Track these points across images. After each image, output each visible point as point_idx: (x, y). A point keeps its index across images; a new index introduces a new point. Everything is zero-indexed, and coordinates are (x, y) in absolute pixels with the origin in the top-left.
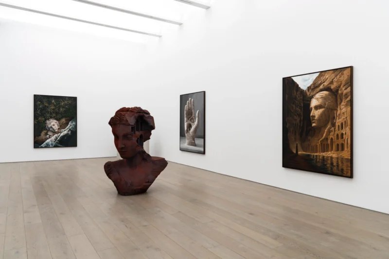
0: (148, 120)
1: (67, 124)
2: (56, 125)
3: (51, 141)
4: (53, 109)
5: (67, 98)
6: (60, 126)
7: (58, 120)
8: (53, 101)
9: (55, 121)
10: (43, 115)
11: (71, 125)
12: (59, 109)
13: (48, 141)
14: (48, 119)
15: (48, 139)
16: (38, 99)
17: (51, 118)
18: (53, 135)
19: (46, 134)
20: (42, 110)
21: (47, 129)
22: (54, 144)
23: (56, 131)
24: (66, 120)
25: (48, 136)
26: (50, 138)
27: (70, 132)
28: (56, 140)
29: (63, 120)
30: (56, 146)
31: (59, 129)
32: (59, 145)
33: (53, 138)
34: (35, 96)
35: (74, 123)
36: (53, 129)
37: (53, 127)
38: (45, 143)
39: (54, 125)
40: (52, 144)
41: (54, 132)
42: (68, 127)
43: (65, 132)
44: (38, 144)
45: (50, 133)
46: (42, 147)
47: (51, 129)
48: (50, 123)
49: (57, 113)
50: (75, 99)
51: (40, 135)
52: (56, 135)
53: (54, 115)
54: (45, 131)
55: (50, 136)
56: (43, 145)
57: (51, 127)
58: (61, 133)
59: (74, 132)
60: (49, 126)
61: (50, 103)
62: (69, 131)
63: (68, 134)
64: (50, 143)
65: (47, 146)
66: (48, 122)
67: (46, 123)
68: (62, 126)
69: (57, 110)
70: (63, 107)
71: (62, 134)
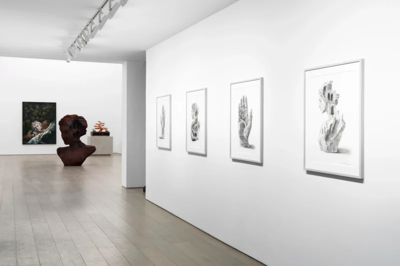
0: (82, 123)
1: (48, 125)
2: (39, 126)
3: (36, 139)
4: (37, 113)
5: (48, 104)
7: (41, 121)
8: (37, 107)
9: (39, 123)
10: (29, 118)
11: (51, 126)
12: (42, 113)
13: (33, 139)
14: (33, 121)
15: (33, 137)
16: (26, 105)
17: (36, 120)
18: (37, 134)
19: (32, 133)
20: (28, 114)
21: (32, 129)
22: (38, 141)
24: (47, 122)
25: (33, 135)
26: (35, 136)
27: (50, 132)
28: (39, 138)
29: (45, 122)
30: (39, 143)
31: (41, 129)
32: (42, 142)
33: (37, 136)
34: (23, 103)
35: (54, 124)
37: (37, 128)
38: (31, 141)
39: (38, 126)
40: (36, 142)
41: (38, 132)
42: (49, 128)
43: (46, 132)
44: (26, 141)
45: (35, 133)
46: (29, 144)
47: (35, 130)
48: (35, 125)
49: (40, 116)
50: (54, 105)
51: (27, 134)
52: (40, 134)
53: (38, 118)
54: (31, 131)
56: (29, 142)
57: (36, 128)
58: (43, 132)
59: (54, 132)
60: (34, 127)
61: (34, 108)
63: (49, 133)
64: (35, 140)
65: (33, 143)
66: (33, 123)
67: (32, 125)
68: (44, 127)
69: (40, 114)
70: (45, 111)
71: (44, 134)
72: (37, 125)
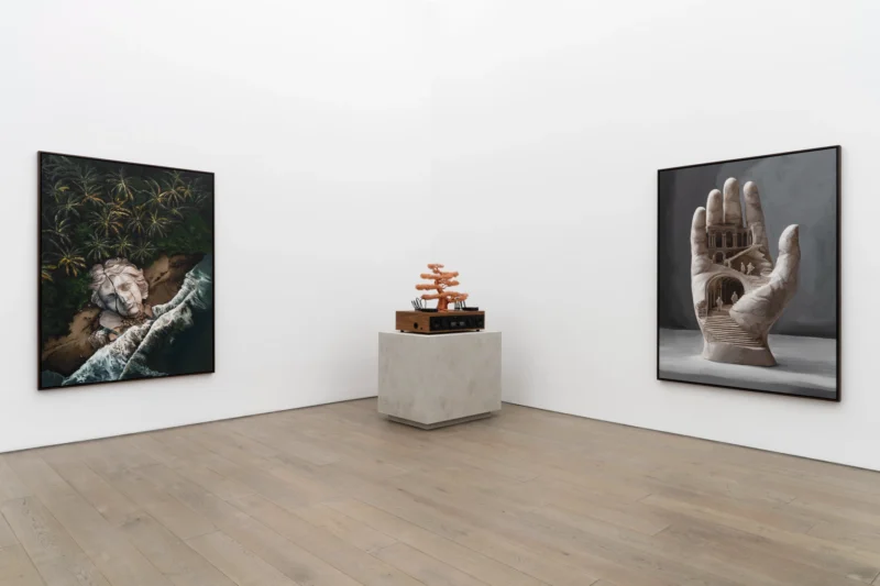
1: (178, 281)
2: (134, 288)
3: (115, 355)
4: (123, 220)
5: (177, 177)
6: (151, 291)
7: (142, 264)
8: (122, 185)
9: (131, 269)
10: (77, 243)
11: (191, 288)
12: (146, 223)
13: (100, 355)
14: (102, 262)
15: (100, 346)
16: (56, 173)
17: (113, 255)
18: (123, 330)
19: (94, 325)
20: (74, 220)
21: (96, 306)
22: (126, 365)
23: (135, 310)
24: (173, 266)
25: (100, 334)
26: (108, 341)
27: (187, 316)
28: (132, 349)
29: (163, 267)
30: (133, 376)
31: (144, 301)
32: (147, 372)
33: (122, 341)
34: (43, 157)
35: (203, 279)
36: (123, 304)
37: (122, 294)
38: (86, 366)
39: (124, 287)
40: (117, 370)
41: (127, 318)
42: (179, 294)
44: (55, 370)
45: (108, 322)
46: (75, 384)
47: (113, 305)
48: (110, 279)
49: (137, 237)
50: (206, 180)
51: (67, 332)
52: (135, 328)
53: (126, 244)
54: (89, 315)
55: (109, 332)
56: (78, 375)
57: (115, 296)
58: (154, 318)
59: (203, 316)
60: (106, 291)
61: (107, 192)
62: (183, 310)
63: (180, 321)
64: (110, 363)
65: (98, 379)
66: (99, 272)
67: (92, 280)
68: (158, 292)
69: (137, 222)
70: (162, 213)
71: (157, 325)
72: (122, 281)
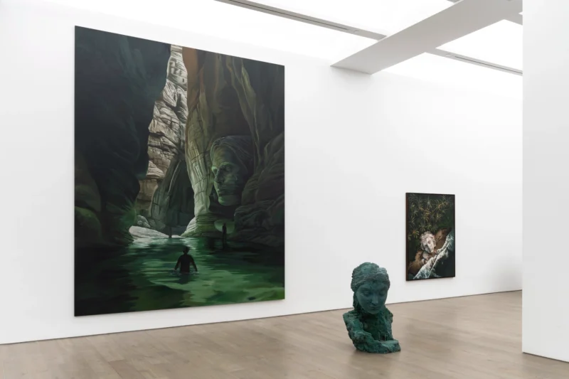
1: (444, 239)
2: (432, 243)
3: (427, 268)
4: (429, 216)
5: (444, 198)
6: (437, 244)
7: (434, 233)
8: (429, 203)
9: (431, 235)
10: (417, 226)
11: (448, 242)
12: (435, 217)
13: (423, 268)
14: (423, 233)
15: (422, 265)
16: (412, 200)
17: (426, 231)
18: (429, 258)
19: (421, 257)
20: (416, 217)
21: (421, 250)
22: (430, 272)
23: (432, 251)
24: (443, 234)
25: (423, 260)
26: (425, 263)
27: (447, 253)
28: (431, 266)
29: (440, 234)
30: (432, 277)
31: (435, 248)
32: (435, 275)
33: (429, 263)
34: (408, 195)
35: (452, 238)
36: (429, 249)
37: (429, 245)
38: (419, 272)
39: (429, 242)
40: (427, 274)
41: (431, 255)
42: (445, 245)
43: (442, 253)
44: (411, 274)
45: (425, 256)
46: (416, 279)
47: (426, 249)
48: (425, 239)
49: (432, 223)
50: (451, 198)
51: (414, 260)
52: (432, 258)
53: (430, 226)
54: (420, 253)
55: (425, 259)
56: (417, 276)
57: (427, 246)
58: (437, 254)
59: (452, 253)
60: (425, 244)
61: (425, 206)
62: (446, 251)
63: (444, 257)
64: (426, 271)
65: (422, 278)
66: (423, 237)
67: (421, 240)
68: (439, 244)
69: (432, 217)
70: (440, 213)
71: (438, 257)
72: (428, 240)
